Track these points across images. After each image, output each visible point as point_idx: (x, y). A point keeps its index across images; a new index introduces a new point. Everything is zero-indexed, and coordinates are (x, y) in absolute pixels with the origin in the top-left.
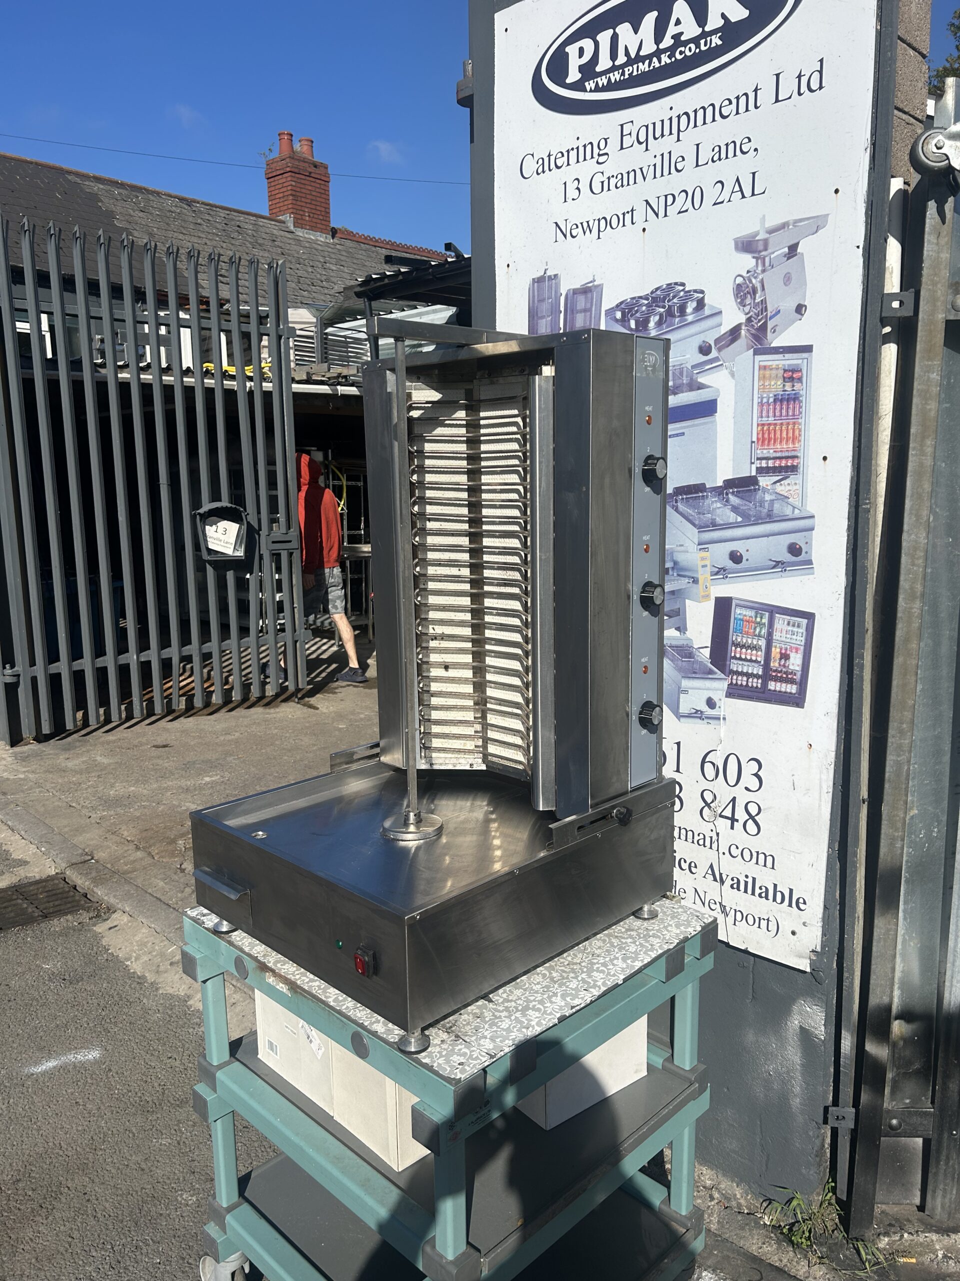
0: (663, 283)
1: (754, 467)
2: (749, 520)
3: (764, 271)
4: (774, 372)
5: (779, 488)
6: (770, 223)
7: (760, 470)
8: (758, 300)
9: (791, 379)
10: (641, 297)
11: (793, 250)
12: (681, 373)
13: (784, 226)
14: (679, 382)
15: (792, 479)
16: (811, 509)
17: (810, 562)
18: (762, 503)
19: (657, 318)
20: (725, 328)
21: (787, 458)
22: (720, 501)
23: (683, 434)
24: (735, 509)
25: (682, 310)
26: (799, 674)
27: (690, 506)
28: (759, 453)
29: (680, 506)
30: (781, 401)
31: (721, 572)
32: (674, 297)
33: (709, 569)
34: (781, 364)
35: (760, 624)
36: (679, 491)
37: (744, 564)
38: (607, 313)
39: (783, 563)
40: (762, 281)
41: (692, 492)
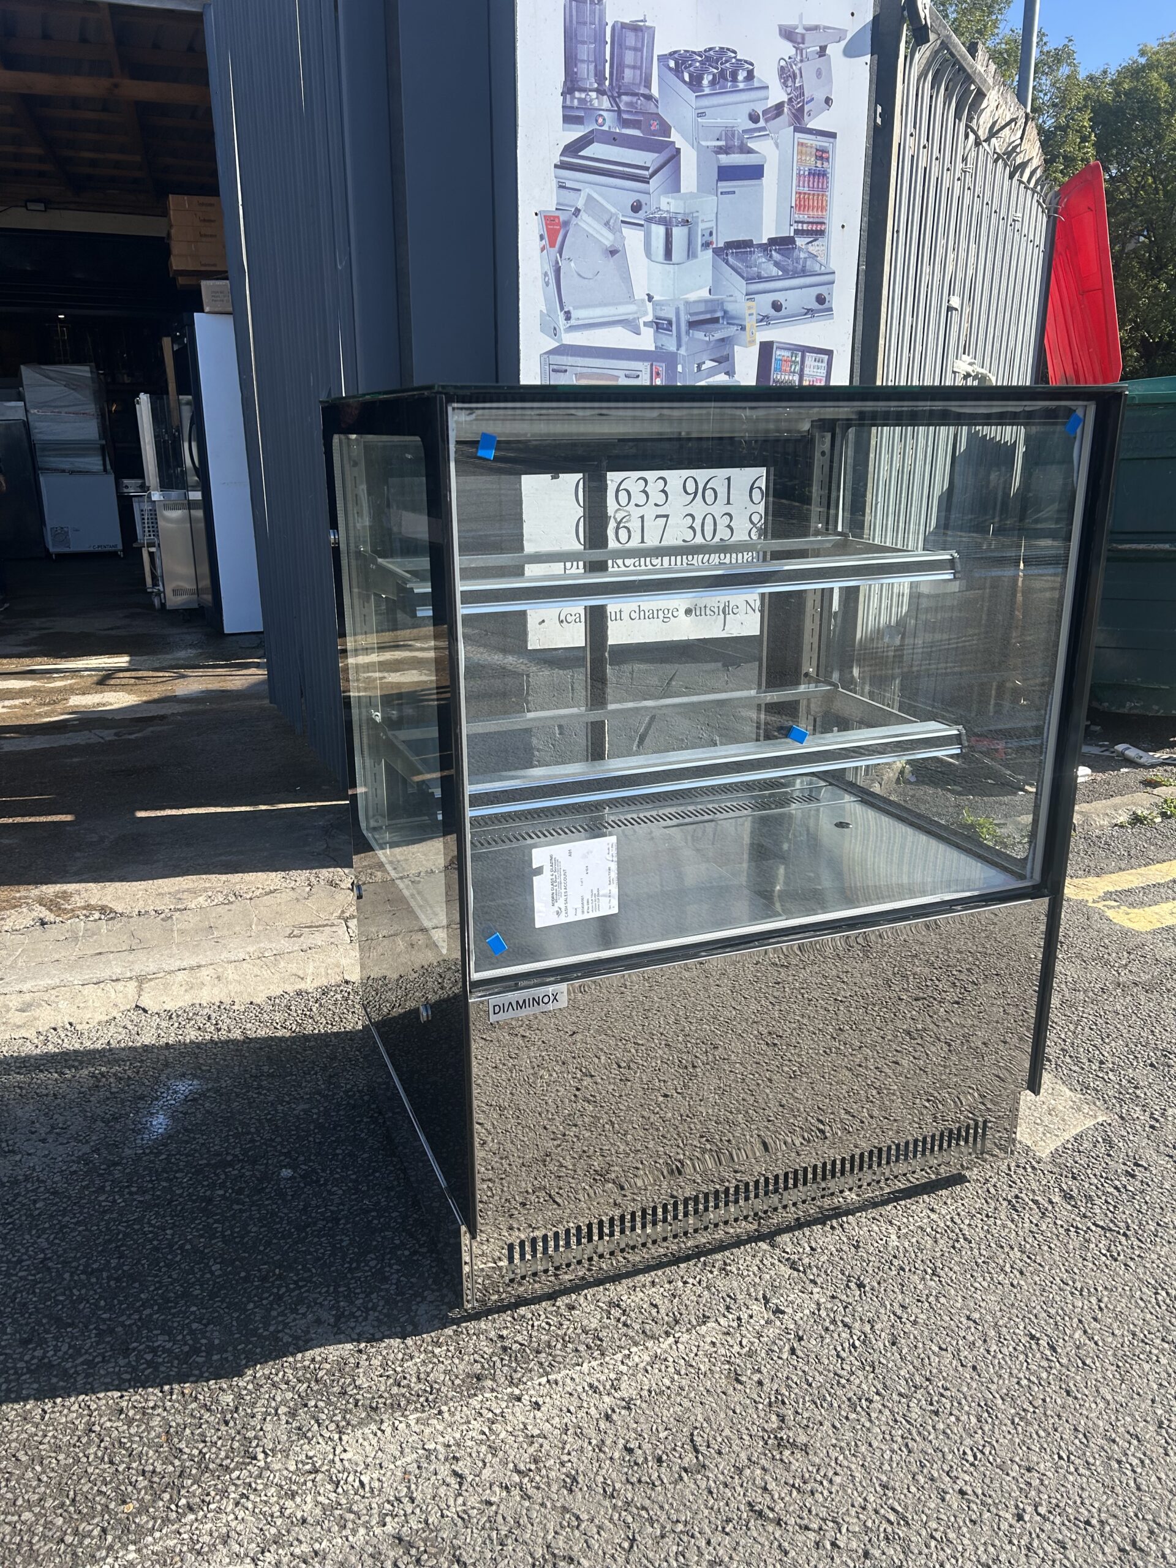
0: (717, 45)
1: (792, 229)
2: (787, 274)
3: (802, 61)
4: (809, 150)
5: (811, 248)
6: (808, 21)
7: (797, 232)
8: (797, 85)
9: (821, 158)
10: (694, 53)
11: (823, 49)
12: (733, 135)
13: (816, 28)
14: (730, 143)
15: (820, 241)
16: (833, 266)
17: (831, 309)
18: (798, 259)
19: (711, 77)
20: (771, 103)
21: (817, 223)
22: (765, 256)
23: (734, 192)
24: (777, 264)
25: (734, 75)
27: (739, 260)
28: (797, 217)
29: (731, 259)
30: (814, 175)
31: (765, 319)
32: (727, 61)
33: (754, 317)
34: (814, 143)
35: (795, 362)
36: (729, 245)
37: (783, 312)
38: (661, 58)
39: (812, 310)
40: (800, 69)
41: (741, 247)
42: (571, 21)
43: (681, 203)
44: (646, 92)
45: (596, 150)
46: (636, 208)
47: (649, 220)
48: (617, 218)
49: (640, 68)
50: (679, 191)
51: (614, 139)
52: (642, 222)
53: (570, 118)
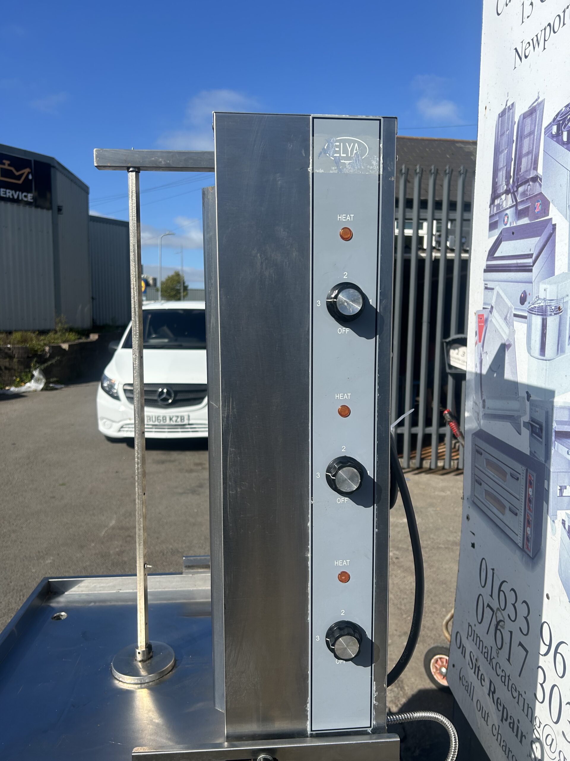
38: (547, 129)
42: (498, 137)
43: (555, 288)
44: (534, 174)
45: (503, 248)
46: (523, 300)
47: (531, 311)
48: (511, 312)
50: (553, 274)
51: (512, 234)
52: (526, 314)
53: (492, 225)
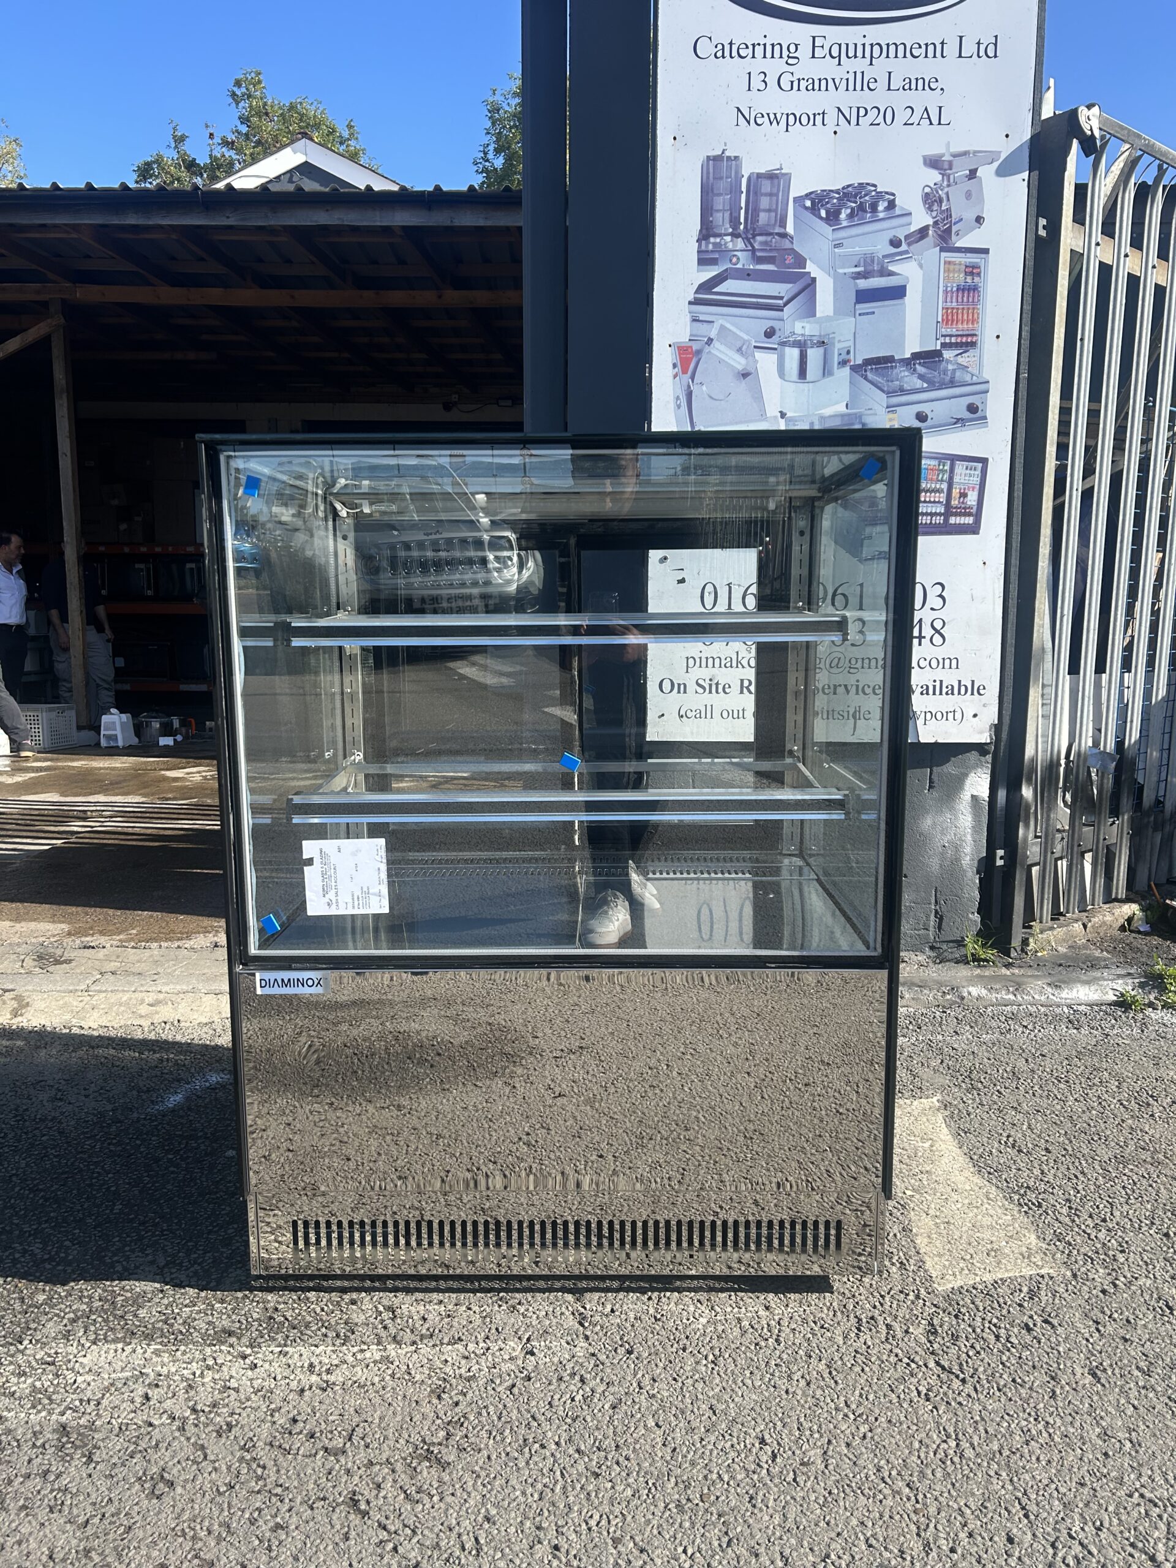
0: (855, 181)
1: (939, 342)
2: (933, 386)
3: (949, 186)
4: (957, 267)
5: (960, 360)
6: (956, 148)
7: (944, 345)
8: (944, 208)
9: (972, 274)
10: (832, 191)
11: (973, 174)
12: (873, 261)
13: (965, 153)
14: (869, 268)
15: (971, 352)
16: (986, 375)
17: (985, 418)
18: (945, 372)
19: (849, 211)
20: (913, 228)
21: (967, 336)
22: (908, 370)
23: (874, 313)
24: (921, 377)
25: (874, 208)
26: (975, 508)
27: (879, 375)
28: (944, 331)
29: (870, 375)
30: (963, 290)
32: (866, 195)
34: (963, 261)
35: (944, 471)
36: (868, 362)
37: (929, 422)
38: (795, 199)
39: (962, 420)
40: (947, 194)
41: (882, 363)
42: (708, 178)
43: (817, 326)
44: (782, 230)
45: (729, 286)
46: (770, 334)
47: (783, 344)
48: (750, 344)
49: (776, 211)
50: (814, 315)
51: (747, 275)
52: (775, 346)
53: (704, 261)
